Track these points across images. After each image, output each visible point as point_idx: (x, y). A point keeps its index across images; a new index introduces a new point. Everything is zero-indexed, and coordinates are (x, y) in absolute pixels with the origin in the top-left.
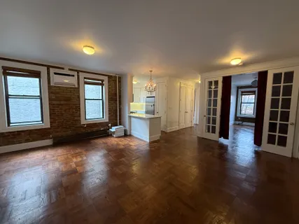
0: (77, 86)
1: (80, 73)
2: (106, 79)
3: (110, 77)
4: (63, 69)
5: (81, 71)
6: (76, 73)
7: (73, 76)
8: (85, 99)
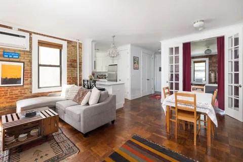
0: (28, 49)
1: (33, 35)
2: (65, 44)
3: (69, 42)
4: (11, 28)
5: (35, 33)
6: (27, 35)
7: (24, 37)
8: (39, 65)
